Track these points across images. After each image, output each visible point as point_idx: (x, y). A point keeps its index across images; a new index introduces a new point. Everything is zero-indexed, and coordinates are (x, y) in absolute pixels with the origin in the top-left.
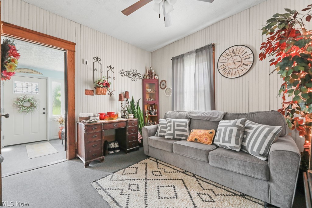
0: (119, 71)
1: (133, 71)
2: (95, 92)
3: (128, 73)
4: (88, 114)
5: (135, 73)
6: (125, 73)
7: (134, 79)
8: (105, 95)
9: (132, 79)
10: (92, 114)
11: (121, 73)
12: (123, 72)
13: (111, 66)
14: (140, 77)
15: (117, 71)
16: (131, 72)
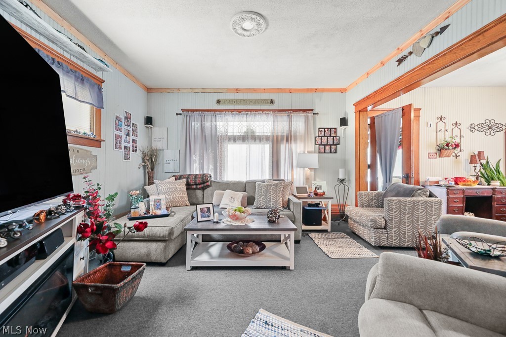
0: (468, 126)
1: (489, 122)
2: (438, 154)
3: (480, 126)
4: (437, 178)
5: (492, 124)
6: (476, 128)
7: (490, 132)
8: (449, 158)
9: (487, 134)
10: (440, 179)
11: (470, 128)
12: (473, 126)
13: (456, 122)
14: (501, 129)
15: (464, 127)
16: (485, 125)
